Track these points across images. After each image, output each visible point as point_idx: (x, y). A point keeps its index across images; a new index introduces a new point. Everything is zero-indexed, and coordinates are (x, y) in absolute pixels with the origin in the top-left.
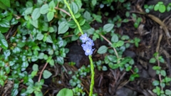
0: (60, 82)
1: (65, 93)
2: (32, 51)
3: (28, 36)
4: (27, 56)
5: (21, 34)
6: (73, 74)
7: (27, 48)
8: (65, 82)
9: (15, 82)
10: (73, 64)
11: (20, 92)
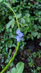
0: (23, 59)
1: (21, 64)
2: (10, 43)
3: (8, 36)
4: (8, 45)
5: (6, 35)
6: (30, 55)
7: (8, 41)
8: (25, 59)
9: (3, 56)
10: (29, 50)
11: (4, 61)
